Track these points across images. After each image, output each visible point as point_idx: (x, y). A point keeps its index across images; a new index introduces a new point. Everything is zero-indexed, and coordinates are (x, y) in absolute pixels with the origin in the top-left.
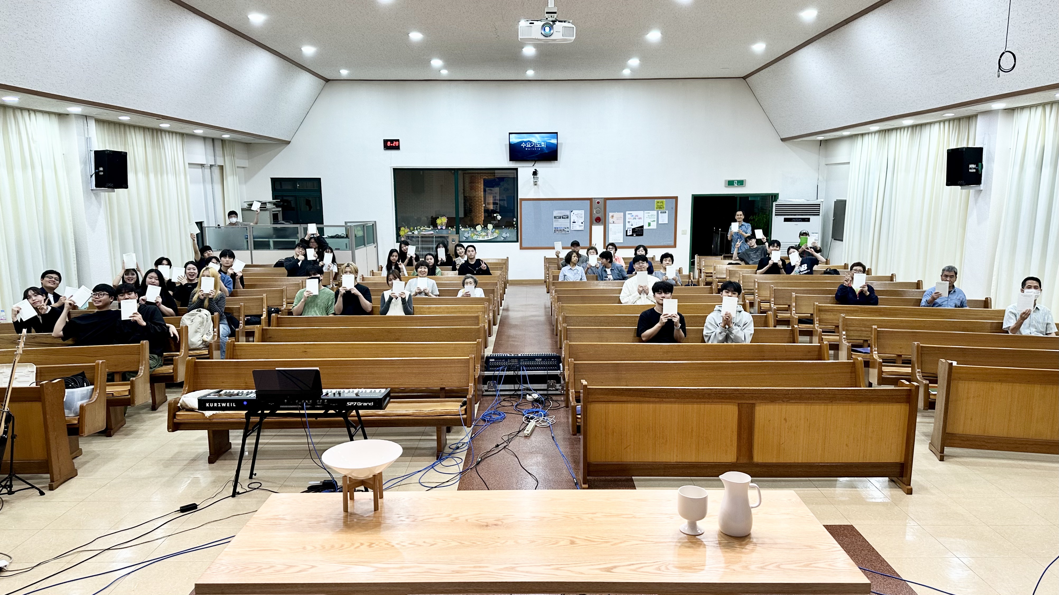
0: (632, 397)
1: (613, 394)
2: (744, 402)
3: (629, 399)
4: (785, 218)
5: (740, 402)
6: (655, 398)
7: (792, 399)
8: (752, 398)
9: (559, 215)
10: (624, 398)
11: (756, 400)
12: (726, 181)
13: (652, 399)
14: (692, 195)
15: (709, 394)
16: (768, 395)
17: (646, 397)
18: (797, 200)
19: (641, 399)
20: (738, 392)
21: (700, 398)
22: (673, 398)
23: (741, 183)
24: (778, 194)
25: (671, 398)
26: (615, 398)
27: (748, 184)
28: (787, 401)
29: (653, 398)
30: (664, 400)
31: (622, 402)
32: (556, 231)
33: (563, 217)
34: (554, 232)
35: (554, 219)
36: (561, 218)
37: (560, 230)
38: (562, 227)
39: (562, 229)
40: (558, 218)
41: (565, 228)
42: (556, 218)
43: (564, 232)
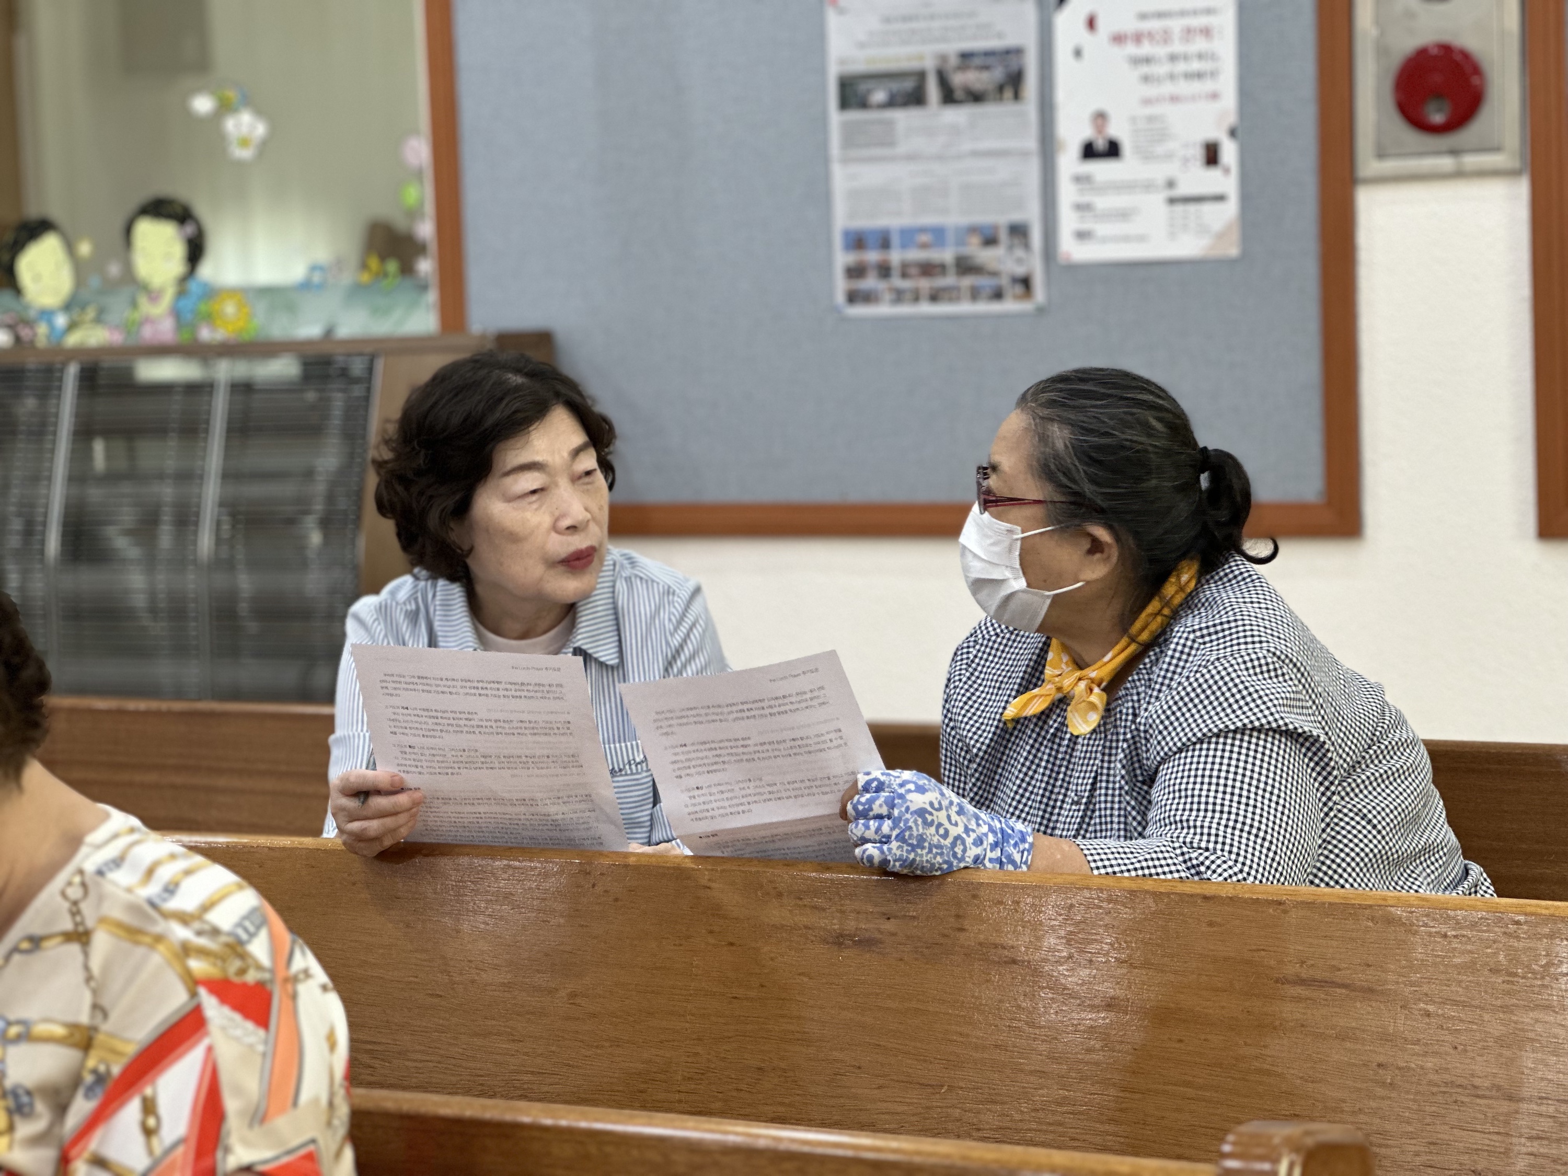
32: (870, 282)
33: (959, 79)
34: (853, 297)
35: (836, 117)
36: (933, 90)
37: (928, 269)
38: (938, 234)
39: (947, 255)
40: (892, 103)
41: (990, 241)
42: (863, 104)
43: (975, 294)
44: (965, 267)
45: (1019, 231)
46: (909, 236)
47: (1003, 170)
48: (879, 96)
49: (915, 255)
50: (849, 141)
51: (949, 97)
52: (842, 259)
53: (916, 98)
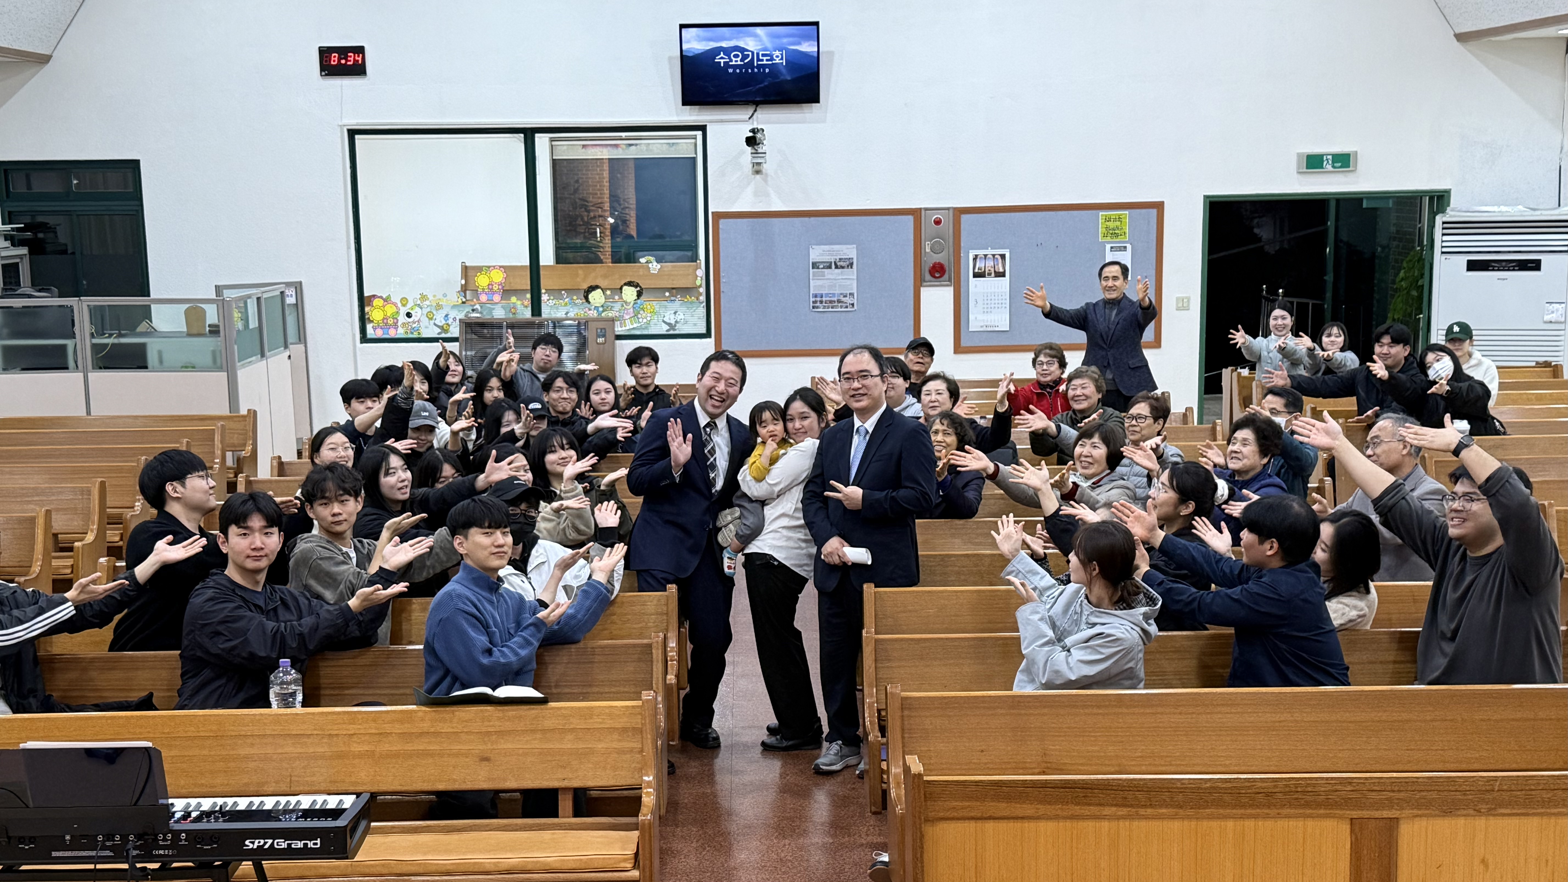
0: (1050, 803)
1: (997, 798)
2: (1365, 814)
3: (1043, 809)
4: (1469, 262)
5: (1355, 814)
6: (1116, 805)
7: (1501, 806)
8: (1390, 804)
9: (827, 258)
10: (1028, 809)
11: (1402, 809)
12: (1299, 155)
13: (1108, 811)
14: (1206, 197)
15: (1268, 795)
16: (1434, 795)
17: (1090, 805)
18: (1503, 208)
19: (1077, 810)
20: (1349, 788)
21: (1243, 806)
22: (1166, 807)
23: (1343, 161)
24: (1448, 192)
25: (1161, 807)
26: (1003, 808)
27: (1362, 164)
28: (1490, 809)
29: (1112, 805)
30: (1142, 811)
31: (1023, 818)
32: (818, 304)
33: (838, 264)
34: (813, 307)
35: (811, 270)
36: (833, 266)
37: (831, 302)
38: (834, 294)
39: (835, 299)
40: (824, 268)
41: (845, 296)
42: (818, 268)
43: (841, 307)
44: (839, 301)
45: (852, 294)
46: (827, 295)
47: (848, 282)
48: (821, 266)
49: (828, 299)
50: (814, 276)
51: (837, 267)
52: (812, 299)
53: (830, 267)
